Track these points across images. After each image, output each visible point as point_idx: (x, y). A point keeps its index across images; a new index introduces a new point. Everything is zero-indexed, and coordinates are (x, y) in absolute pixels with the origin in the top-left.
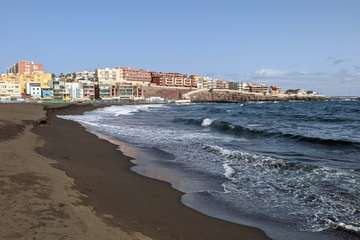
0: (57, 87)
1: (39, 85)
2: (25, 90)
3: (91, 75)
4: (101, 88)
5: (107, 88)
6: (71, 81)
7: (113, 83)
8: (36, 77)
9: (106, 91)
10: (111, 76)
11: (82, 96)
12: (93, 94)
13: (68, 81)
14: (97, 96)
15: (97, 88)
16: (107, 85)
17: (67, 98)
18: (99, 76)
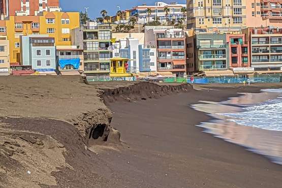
0: (93, 46)
1: (50, 42)
2: (19, 56)
3: (176, 11)
4: (203, 44)
5: (218, 44)
6: (128, 29)
7: (235, 30)
8: (44, 24)
9: (215, 52)
10: (228, 12)
11: (153, 68)
12: (182, 60)
13: (118, 30)
14: (192, 67)
15: (192, 45)
16: (217, 35)
17: (121, 72)
18: (198, 13)
